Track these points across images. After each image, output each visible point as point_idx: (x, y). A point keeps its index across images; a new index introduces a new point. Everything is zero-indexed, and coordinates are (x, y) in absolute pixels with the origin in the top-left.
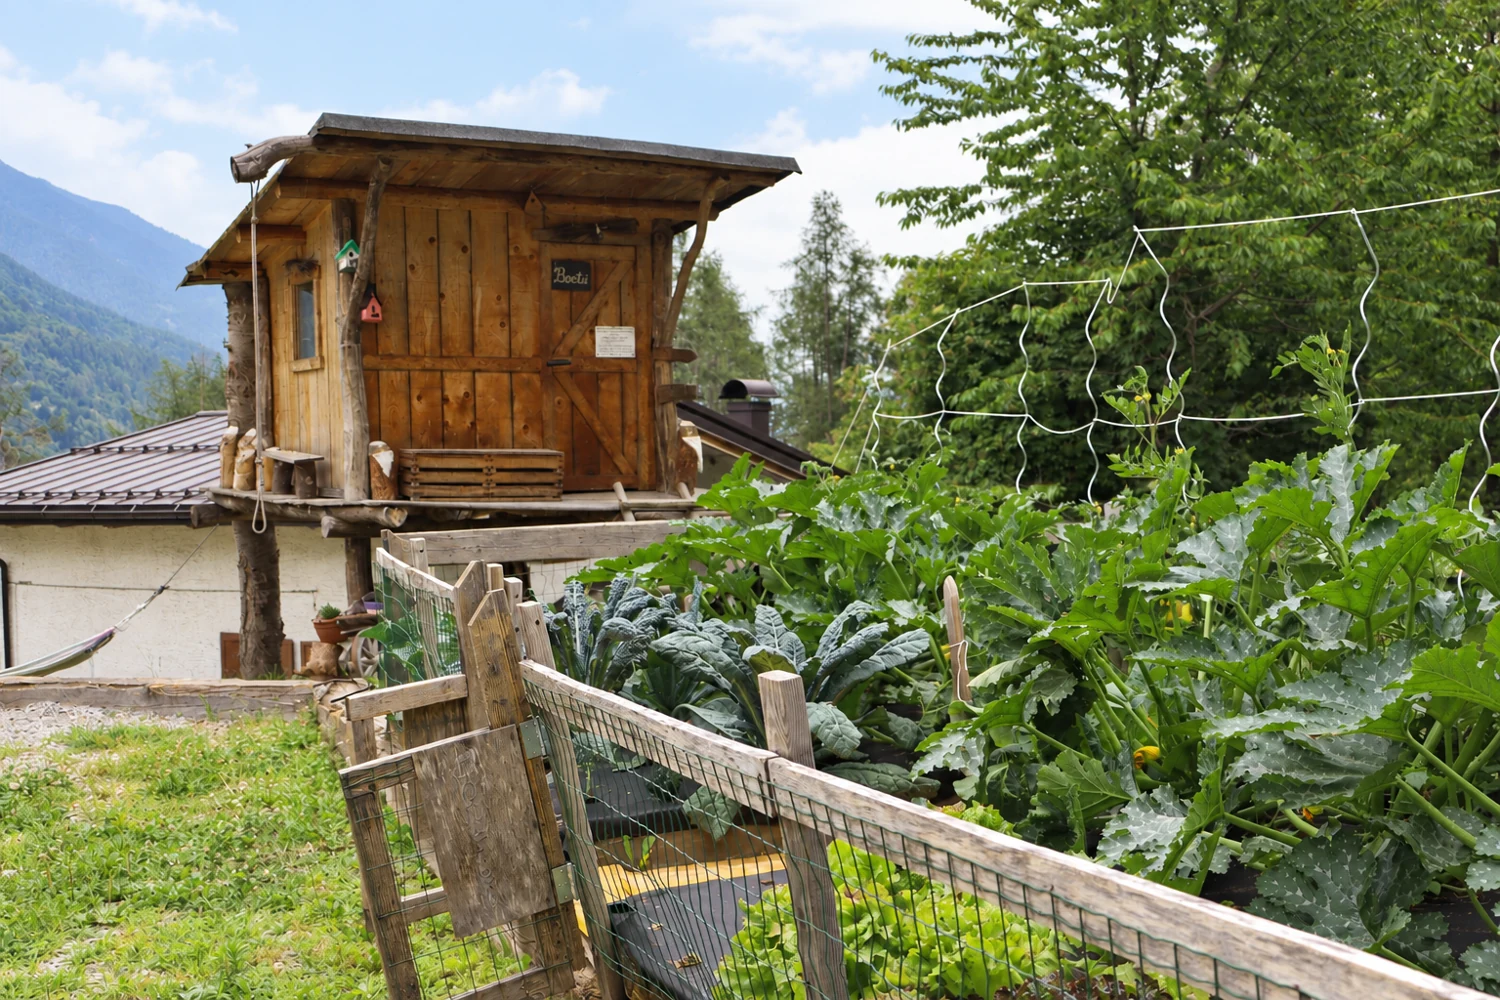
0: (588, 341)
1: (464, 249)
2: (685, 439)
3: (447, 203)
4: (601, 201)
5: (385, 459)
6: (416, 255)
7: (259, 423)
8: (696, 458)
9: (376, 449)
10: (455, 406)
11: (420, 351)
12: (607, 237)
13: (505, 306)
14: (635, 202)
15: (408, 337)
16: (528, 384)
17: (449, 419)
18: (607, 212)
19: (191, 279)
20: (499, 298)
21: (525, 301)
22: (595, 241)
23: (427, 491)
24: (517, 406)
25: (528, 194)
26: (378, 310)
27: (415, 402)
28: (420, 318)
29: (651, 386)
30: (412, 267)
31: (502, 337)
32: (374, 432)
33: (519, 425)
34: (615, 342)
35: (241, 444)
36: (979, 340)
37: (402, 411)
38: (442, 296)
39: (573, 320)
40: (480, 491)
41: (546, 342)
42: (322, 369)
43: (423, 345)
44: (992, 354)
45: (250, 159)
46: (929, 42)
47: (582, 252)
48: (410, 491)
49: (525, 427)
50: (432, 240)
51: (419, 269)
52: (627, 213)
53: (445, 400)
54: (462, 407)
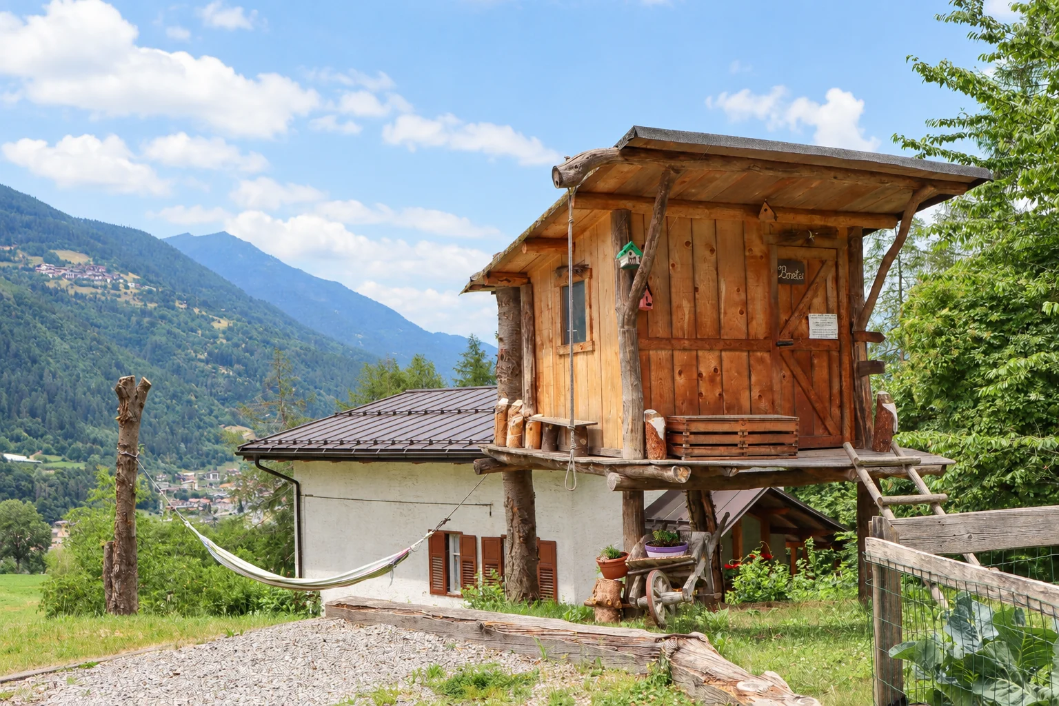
0: (804, 326)
1: (712, 251)
2: (884, 405)
3: (699, 214)
4: (813, 212)
5: (658, 424)
6: (676, 257)
7: (526, 395)
8: (893, 419)
9: (648, 416)
10: (707, 379)
11: (680, 335)
12: (818, 242)
13: (743, 296)
14: (836, 213)
15: (671, 323)
16: (761, 361)
17: (703, 390)
18: (818, 221)
19: (473, 287)
20: (738, 290)
21: (758, 293)
22: (808, 244)
23: (697, 451)
24: (753, 378)
25: (761, 206)
26: (650, 300)
27: (677, 378)
28: (680, 307)
29: (851, 363)
30: (673, 265)
31: (740, 322)
32: (646, 400)
33: (755, 393)
34: (823, 326)
35: (511, 411)
36: (977, 333)
37: (668, 384)
38: (696, 289)
39: (792, 310)
40: (735, 451)
41: (775, 326)
42: (593, 351)
43: (682, 328)
44: (989, 343)
45: (571, 168)
46: (942, 123)
47: (801, 253)
48: (681, 451)
49: (760, 396)
50: (687, 243)
51: (678, 267)
52: (831, 222)
53: (700, 375)
54: (712, 380)
